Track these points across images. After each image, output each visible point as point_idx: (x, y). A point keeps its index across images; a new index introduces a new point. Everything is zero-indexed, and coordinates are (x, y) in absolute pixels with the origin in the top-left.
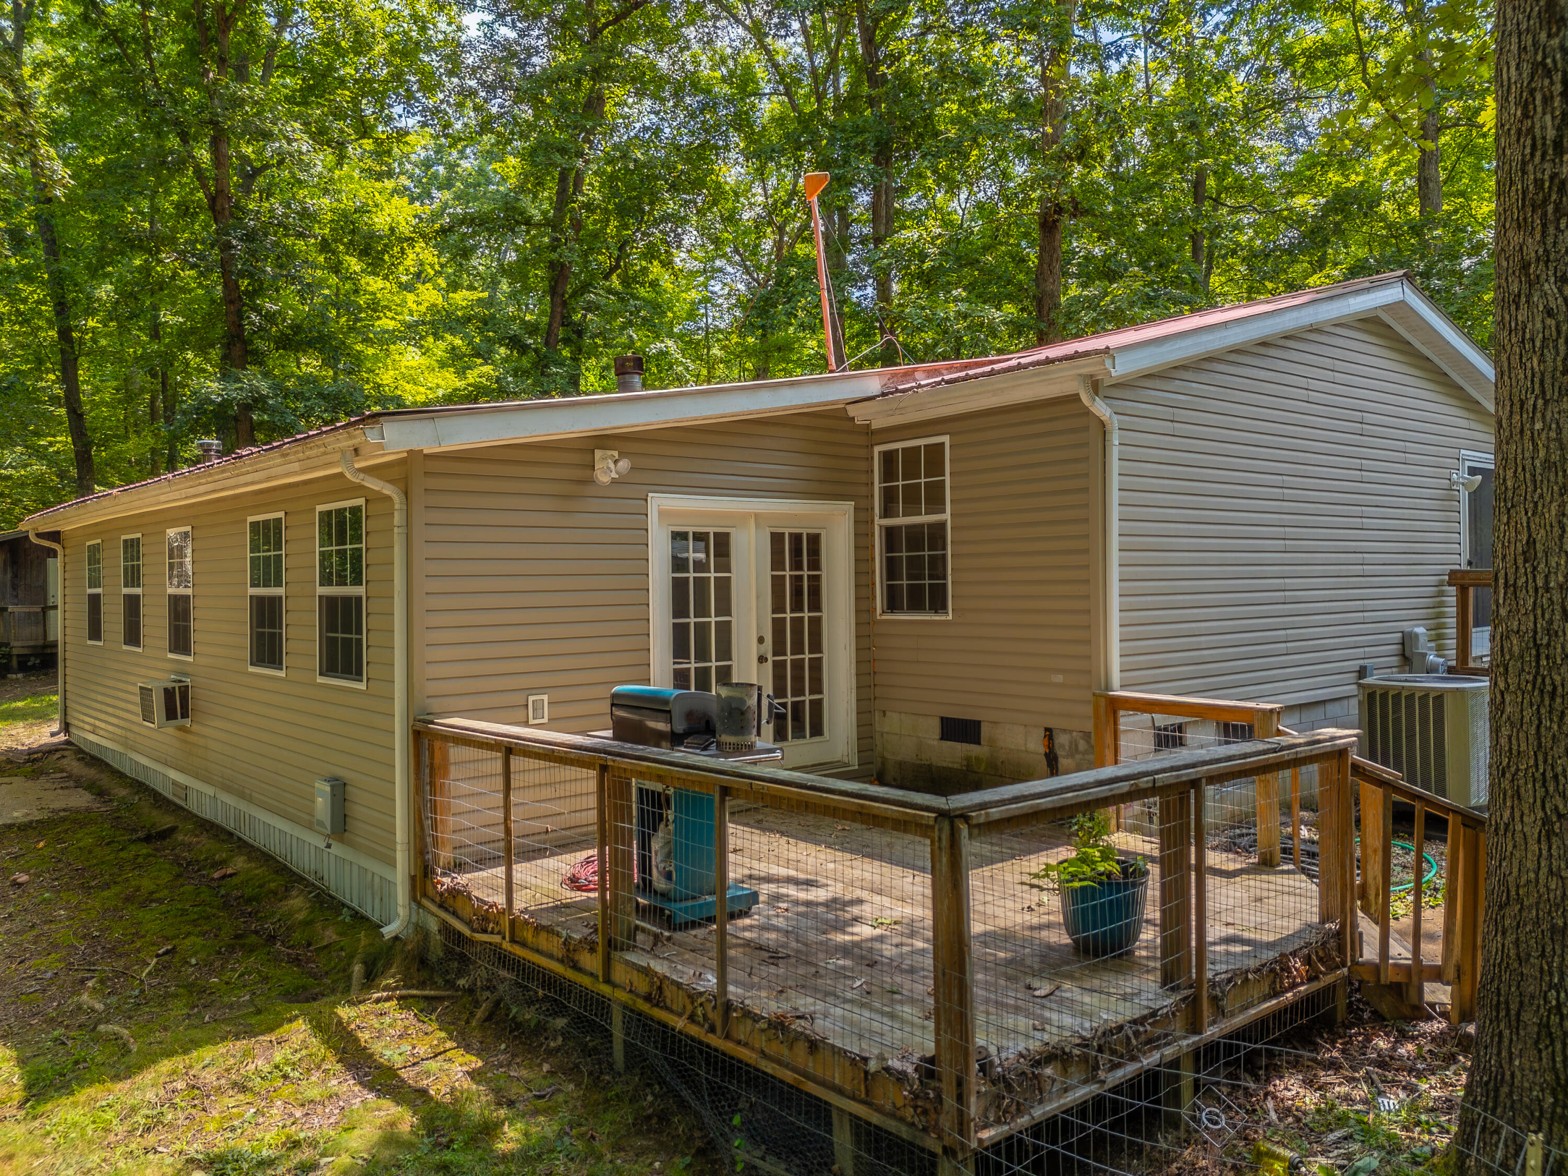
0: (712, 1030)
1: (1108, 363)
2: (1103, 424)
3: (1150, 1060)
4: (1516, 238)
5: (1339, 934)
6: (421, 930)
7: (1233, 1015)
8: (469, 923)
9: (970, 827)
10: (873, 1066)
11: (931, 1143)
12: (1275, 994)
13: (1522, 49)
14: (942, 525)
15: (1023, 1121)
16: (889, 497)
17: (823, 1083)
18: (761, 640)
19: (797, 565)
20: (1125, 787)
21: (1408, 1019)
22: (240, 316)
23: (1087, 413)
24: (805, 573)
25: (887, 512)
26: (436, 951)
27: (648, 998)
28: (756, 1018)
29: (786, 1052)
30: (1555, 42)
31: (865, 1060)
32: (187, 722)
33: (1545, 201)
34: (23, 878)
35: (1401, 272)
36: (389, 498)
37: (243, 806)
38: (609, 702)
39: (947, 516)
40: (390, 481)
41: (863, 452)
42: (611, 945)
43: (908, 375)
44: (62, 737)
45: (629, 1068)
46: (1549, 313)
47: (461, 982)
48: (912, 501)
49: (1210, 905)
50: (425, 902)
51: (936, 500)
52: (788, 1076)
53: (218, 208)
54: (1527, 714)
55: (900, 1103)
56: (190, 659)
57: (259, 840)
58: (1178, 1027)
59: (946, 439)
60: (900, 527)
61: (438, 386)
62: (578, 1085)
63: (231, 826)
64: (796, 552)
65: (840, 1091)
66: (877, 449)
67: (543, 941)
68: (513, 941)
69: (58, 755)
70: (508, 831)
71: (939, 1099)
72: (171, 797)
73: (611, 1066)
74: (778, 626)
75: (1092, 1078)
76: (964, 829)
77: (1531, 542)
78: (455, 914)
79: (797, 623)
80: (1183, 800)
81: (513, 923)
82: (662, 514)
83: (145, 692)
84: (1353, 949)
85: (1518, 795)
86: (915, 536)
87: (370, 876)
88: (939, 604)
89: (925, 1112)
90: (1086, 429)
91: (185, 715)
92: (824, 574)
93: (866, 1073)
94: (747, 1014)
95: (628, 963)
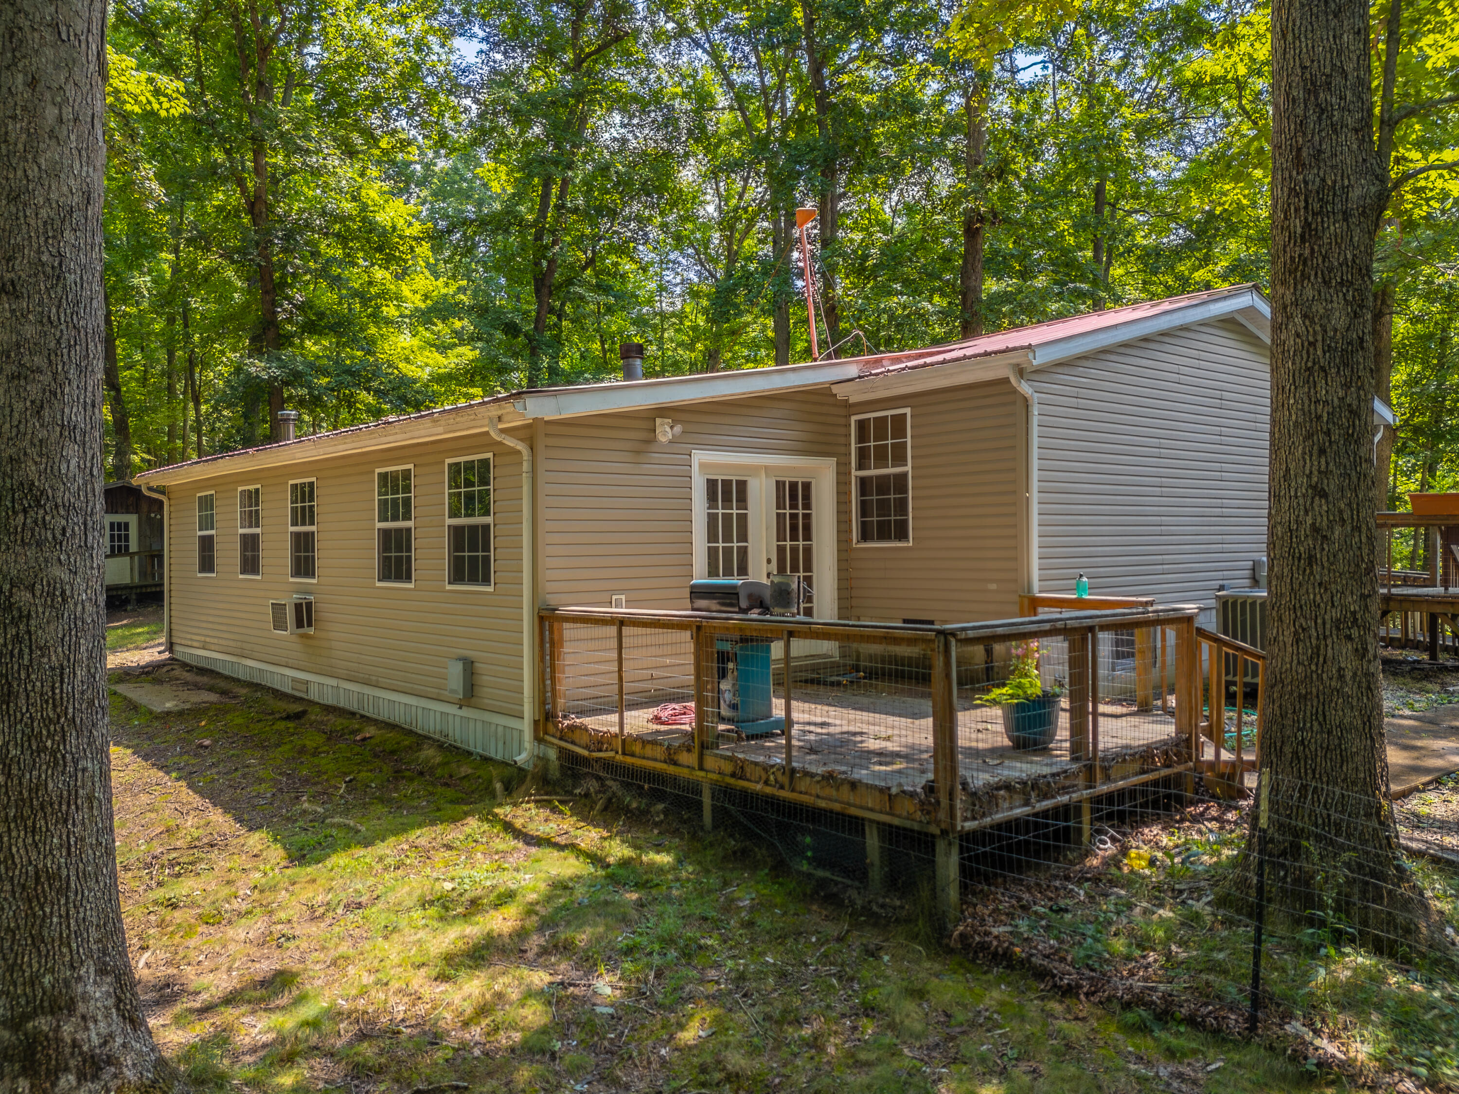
0: (782, 787)
1: (1031, 355)
2: (1026, 399)
3: (1065, 799)
4: (1281, 290)
5: (1188, 740)
6: (543, 759)
7: (1115, 781)
8: (587, 747)
9: (958, 641)
10: (894, 791)
11: (934, 830)
12: (1144, 772)
13: (1283, 179)
14: (905, 475)
15: (988, 820)
16: (863, 454)
17: (861, 807)
18: (769, 561)
19: (793, 506)
20: (1047, 626)
21: (1233, 798)
22: (274, 304)
23: (1015, 391)
24: (800, 512)
25: (860, 467)
26: (554, 772)
27: (733, 775)
28: (812, 775)
29: (834, 793)
30: (1301, 177)
31: (889, 788)
32: (311, 631)
33: (1296, 269)
34: (207, 742)
35: (1250, 284)
36: (519, 452)
37: (367, 690)
38: (688, 590)
39: (909, 468)
40: (521, 440)
41: (842, 421)
42: (703, 746)
43: (878, 362)
44: (167, 655)
45: (715, 827)
46: (1298, 335)
47: (577, 791)
48: (881, 459)
49: (1100, 729)
50: (548, 738)
51: (900, 458)
52: (837, 807)
53: (256, 211)
54: (1286, 571)
55: (912, 810)
56: (314, 581)
57: (384, 714)
58: (1080, 782)
59: (908, 411)
60: (871, 477)
61: (427, 365)
62: (682, 839)
63: (354, 707)
64: (793, 497)
65: (872, 810)
66: (854, 419)
67: (649, 751)
68: (624, 754)
69: (165, 669)
70: (621, 678)
71: (938, 802)
72: (290, 691)
73: (702, 828)
74: (781, 550)
75: (1027, 803)
76: (953, 642)
77: (1288, 470)
78: (573, 743)
79: (794, 550)
80: (1084, 640)
81: (624, 741)
82: (702, 466)
83: (278, 608)
84: (1197, 749)
85: (1280, 619)
86: (883, 484)
87: (493, 727)
88: (902, 535)
89: (928, 813)
90: (1014, 403)
91: (310, 625)
92: (814, 512)
93: (890, 796)
94: (806, 774)
95: (716, 755)
